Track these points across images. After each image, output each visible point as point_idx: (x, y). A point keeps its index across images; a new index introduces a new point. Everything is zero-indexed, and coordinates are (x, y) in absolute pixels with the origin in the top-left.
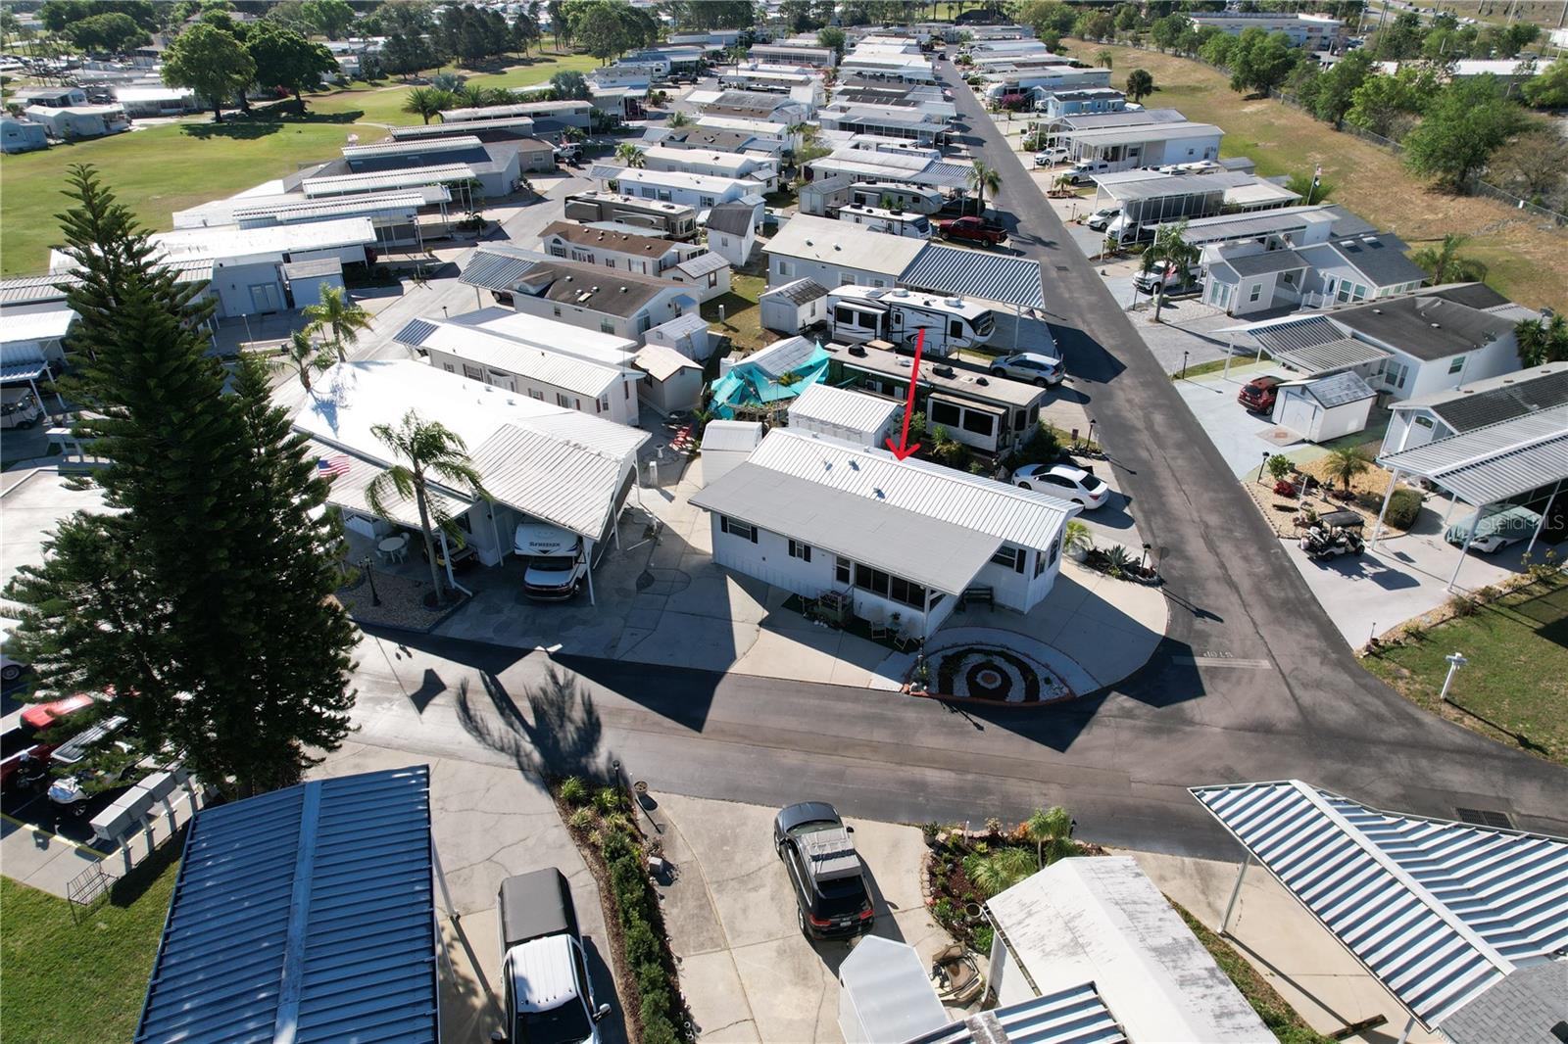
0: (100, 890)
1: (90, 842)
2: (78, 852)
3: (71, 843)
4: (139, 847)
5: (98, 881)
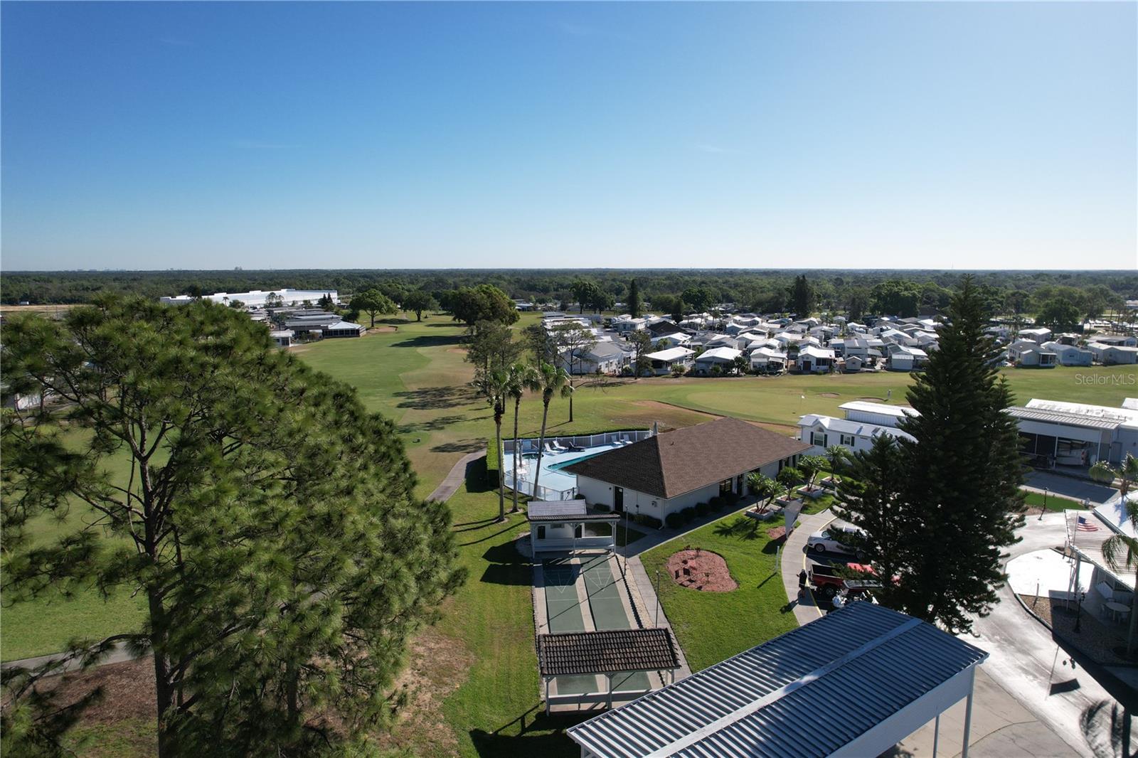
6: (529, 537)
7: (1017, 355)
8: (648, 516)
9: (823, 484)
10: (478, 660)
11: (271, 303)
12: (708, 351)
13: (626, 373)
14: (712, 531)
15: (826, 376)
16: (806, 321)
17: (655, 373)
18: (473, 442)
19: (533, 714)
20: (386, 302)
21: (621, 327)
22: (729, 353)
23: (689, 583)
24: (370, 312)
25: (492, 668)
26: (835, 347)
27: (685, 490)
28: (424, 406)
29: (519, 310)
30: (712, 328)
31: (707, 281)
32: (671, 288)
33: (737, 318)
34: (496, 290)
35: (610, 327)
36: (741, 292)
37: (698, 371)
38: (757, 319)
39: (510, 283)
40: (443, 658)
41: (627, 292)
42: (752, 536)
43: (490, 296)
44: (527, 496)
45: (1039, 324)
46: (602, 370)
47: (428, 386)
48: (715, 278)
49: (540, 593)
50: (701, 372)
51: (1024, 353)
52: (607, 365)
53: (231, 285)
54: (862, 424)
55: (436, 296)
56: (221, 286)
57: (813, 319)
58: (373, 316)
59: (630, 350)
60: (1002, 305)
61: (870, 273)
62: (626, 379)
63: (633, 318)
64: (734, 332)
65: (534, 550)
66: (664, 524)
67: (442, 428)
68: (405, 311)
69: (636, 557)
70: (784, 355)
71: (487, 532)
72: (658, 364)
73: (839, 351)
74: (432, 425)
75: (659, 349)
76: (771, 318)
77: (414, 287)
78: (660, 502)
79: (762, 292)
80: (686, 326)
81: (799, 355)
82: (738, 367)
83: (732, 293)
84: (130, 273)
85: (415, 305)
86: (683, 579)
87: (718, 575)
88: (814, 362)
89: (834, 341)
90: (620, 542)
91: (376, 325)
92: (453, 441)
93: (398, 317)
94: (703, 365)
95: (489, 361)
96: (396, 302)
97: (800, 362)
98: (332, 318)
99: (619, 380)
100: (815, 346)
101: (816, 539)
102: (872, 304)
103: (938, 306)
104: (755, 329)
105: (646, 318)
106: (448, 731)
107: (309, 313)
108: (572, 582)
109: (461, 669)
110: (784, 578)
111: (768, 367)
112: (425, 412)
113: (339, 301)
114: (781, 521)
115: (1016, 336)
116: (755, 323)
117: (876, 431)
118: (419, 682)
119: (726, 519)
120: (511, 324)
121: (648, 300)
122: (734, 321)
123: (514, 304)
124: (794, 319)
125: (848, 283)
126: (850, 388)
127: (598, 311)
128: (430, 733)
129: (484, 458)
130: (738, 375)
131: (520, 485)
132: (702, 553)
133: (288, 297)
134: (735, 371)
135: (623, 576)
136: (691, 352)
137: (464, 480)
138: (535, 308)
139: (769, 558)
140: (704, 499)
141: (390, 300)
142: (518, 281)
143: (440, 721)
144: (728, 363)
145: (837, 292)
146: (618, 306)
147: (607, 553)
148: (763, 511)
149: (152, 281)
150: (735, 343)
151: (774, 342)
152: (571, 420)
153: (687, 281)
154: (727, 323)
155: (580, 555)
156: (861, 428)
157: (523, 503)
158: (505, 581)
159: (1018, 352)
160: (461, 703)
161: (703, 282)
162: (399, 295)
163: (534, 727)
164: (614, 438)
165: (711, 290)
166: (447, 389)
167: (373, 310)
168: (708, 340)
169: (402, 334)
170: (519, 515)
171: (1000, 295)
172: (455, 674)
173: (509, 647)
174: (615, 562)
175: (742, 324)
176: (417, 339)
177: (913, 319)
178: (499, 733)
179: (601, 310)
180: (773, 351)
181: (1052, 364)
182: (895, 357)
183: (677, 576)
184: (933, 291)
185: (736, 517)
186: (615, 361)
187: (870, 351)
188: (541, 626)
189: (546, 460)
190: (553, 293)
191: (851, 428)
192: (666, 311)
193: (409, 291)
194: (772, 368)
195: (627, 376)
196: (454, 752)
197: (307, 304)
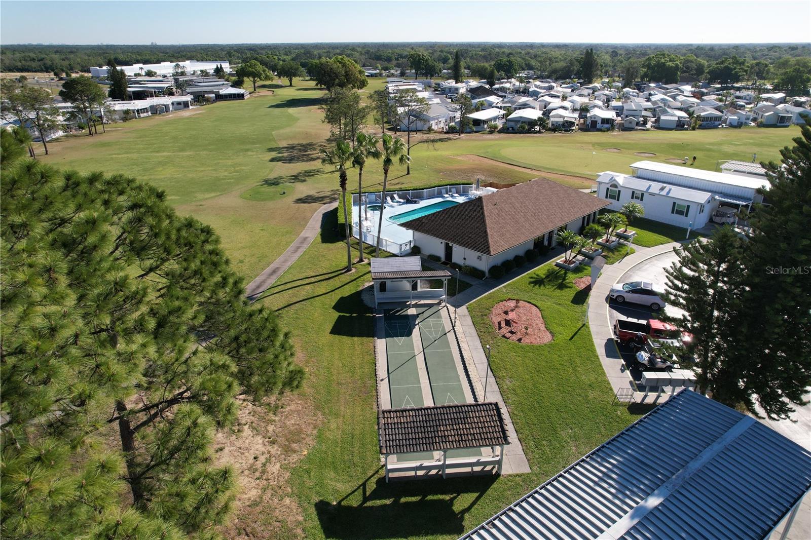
0: (627, 400)
1: (637, 382)
2: (631, 382)
3: (631, 377)
4: (651, 398)
5: (629, 397)
6: (372, 287)
7: (760, 116)
8: (473, 268)
9: (618, 236)
10: (326, 421)
11: (177, 72)
12: (517, 111)
13: (451, 130)
14: (528, 282)
15: (609, 132)
16: (591, 86)
17: (475, 130)
18: (329, 194)
19: (374, 480)
20: (264, 71)
21: (447, 90)
22: (533, 114)
23: (510, 335)
24: (252, 79)
25: (338, 428)
26: (615, 108)
27: (506, 247)
28: (290, 160)
29: (367, 76)
30: (517, 91)
31: (514, 52)
32: (486, 58)
33: (538, 83)
34: (348, 61)
35: (439, 90)
36: (540, 62)
37: (508, 128)
38: (553, 84)
39: (361, 54)
40: (293, 422)
41: (451, 62)
42: (562, 287)
43: (344, 65)
44: (372, 246)
45: (776, 89)
46: (433, 127)
47: (296, 142)
48: (519, 50)
49: (381, 344)
50: (511, 129)
51: (767, 114)
52: (437, 124)
53: (148, 57)
54: (651, 183)
55: (304, 65)
56: (139, 58)
57: (596, 84)
58: (254, 82)
59: (455, 110)
60: (747, 73)
61: (638, 47)
62: (451, 136)
63: (456, 83)
64: (535, 95)
65: (377, 301)
66: (487, 275)
67: (304, 181)
68: (280, 77)
69: (464, 307)
70: (576, 115)
71: (337, 282)
72: (477, 122)
73: (619, 111)
74: (296, 178)
75: (477, 110)
76: (564, 83)
77: (288, 58)
78: (484, 257)
79: (556, 62)
80: (498, 89)
81: (588, 115)
82: (540, 125)
83: (533, 63)
84: (68, 47)
85: (288, 72)
86: (505, 330)
87: (535, 326)
88: (599, 121)
89: (614, 103)
90: (451, 293)
91: (257, 90)
92: (313, 193)
93: (274, 82)
94: (512, 124)
95: (342, 122)
96: (274, 71)
97: (589, 121)
98: (223, 84)
99: (446, 136)
100: (600, 107)
101: (618, 291)
102: (642, 73)
103: (695, 74)
104: (552, 93)
105: (467, 83)
106: (294, 506)
107: (206, 80)
108: (409, 334)
109: (309, 433)
110: (591, 329)
111: (563, 125)
112: (291, 165)
113: (231, 70)
114: (585, 272)
115: (758, 99)
116: (551, 88)
117: (662, 189)
118: (269, 452)
119: (539, 270)
120: (361, 88)
121: (468, 68)
122: (535, 85)
123: (363, 72)
124: (582, 84)
125: (621, 55)
126: (629, 144)
127: (429, 77)
128: (277, 511)
129: (336, 210)
130: (539, 132)
131: (365, 236)
132: (521, 303)
133: (191, 67)
134: (537, 128)
135: (453, 327)
136: (503, 112)
137: (319, 230)
138: (381, 75)
139: (578, 308)
140: (521, 253)
141: (267, 69)
142: (367, 52)
143: (287, 495)
144: (531, 122)
145: (613, 62)
146: (444, 73)
147: (439, 304)
148: (571, 262)
149: (85, 53)
150: (537, 104)
151: (567, 104)
152: (408, 173)
153: (498, 53)
154: (530, 87)
155: (416, 306)
156: (650, 186)
157: (368, 253)
158: (351, 334)
159: (761, 113)
160: (308, 472)
161: (510, 54)
162: (276, 65)
163: (375, 495)
164: (443, 191)
165: (517, 60)
166: (311, 145)
167: (254, 77)
168: (515, 102)
169: (277, 97)
170: (364, 265)
171: (746, 64)
172: (304, 439)
173: (354, 404)
174: (447, 312)
175: (541, 88)
176: (289, 101)
177: (674, 85)
178: (343, 503)
179: (432, 76)
180: (567, 112)
181: (787, 124)
182: (663, 118)
183: (500, 328)
184: (692, 62)
185: (547, 268)
186: (443, 120)
187: (644, 113)
188: (382, 380)
189: (388, 212)
190: (394, 62)
191: (641, 185)
192: (482, 76)
193: (284, 61)
194: (566, 126)
195: (453, 133)
196: (299, 531)
197: (204, 73)
